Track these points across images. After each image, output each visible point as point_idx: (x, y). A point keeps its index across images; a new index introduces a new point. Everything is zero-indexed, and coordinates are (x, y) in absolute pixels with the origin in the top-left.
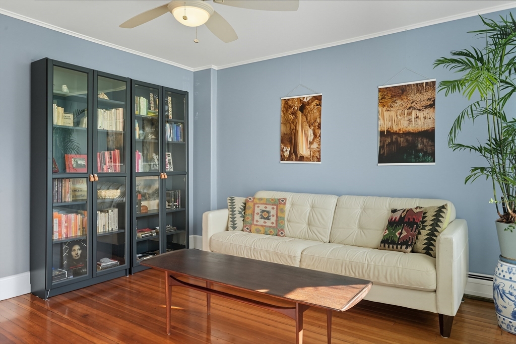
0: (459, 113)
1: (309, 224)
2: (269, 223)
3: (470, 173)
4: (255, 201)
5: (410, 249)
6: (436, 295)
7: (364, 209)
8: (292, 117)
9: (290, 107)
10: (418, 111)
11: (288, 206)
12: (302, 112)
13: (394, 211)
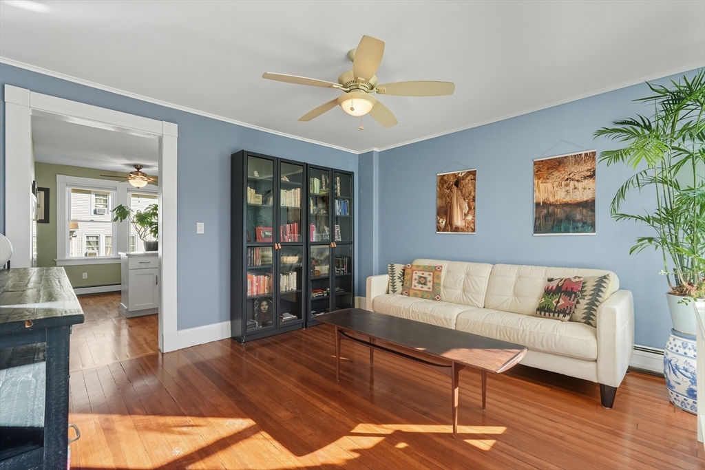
0: (623, 183)
1: (464, 290)
2: (425, 288)
3: (636, 244)
4: (413, 268)
5: (568, 317)
6: (597, 365)
7: (519, 277)
8: (448, 191)
9: (446, 182)
10: (576, 182)
11: (443, 273)
12: (457, 187)
13: (550, 280)
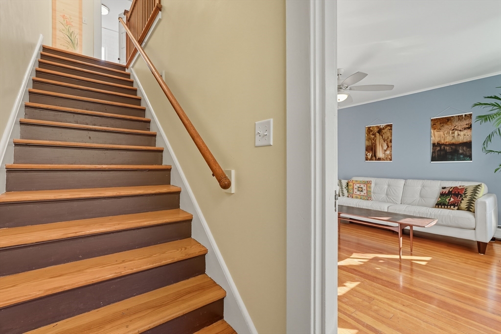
0: (490, 133)
1: (387, 195)
2: (362, 194)
3: (499, 167)
4: (353, 182)
5: (456, 208)
6: (475, 232)
7: (423, 187)
8: (373, 137)
9: (372, 131)
10: (459, 132)
11: (373, 185)
12: (379, 134)
13: (444, 188)
